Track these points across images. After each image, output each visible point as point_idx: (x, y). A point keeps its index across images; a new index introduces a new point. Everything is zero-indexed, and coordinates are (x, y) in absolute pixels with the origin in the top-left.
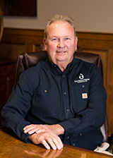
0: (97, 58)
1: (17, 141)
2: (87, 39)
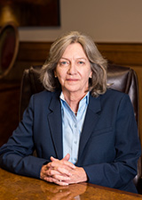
0: (127, 72)
1: (17, 178)
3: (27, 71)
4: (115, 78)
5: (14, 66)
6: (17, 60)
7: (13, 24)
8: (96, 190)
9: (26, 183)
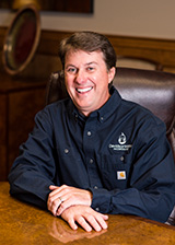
5: (32, 60)
6: (37, 52)
7: (33, 8)
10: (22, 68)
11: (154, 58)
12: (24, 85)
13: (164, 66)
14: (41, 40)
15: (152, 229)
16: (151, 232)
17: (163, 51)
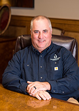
0: (72, 40)
1: (19, 94)
2: (68, 24)
3: (20, 37)
4: (66, 43)
5: (8, 29)
6: (10, 25)
7: (8, 5)
8: (62, 103)
9: (24, 97)
10: (3, 32)
11: (61, 27)
12: (4, 40)
13: (65, 31)
14: (11, 19)
15: (58, 103)
16: (58, 104)
17: (65, 24)
